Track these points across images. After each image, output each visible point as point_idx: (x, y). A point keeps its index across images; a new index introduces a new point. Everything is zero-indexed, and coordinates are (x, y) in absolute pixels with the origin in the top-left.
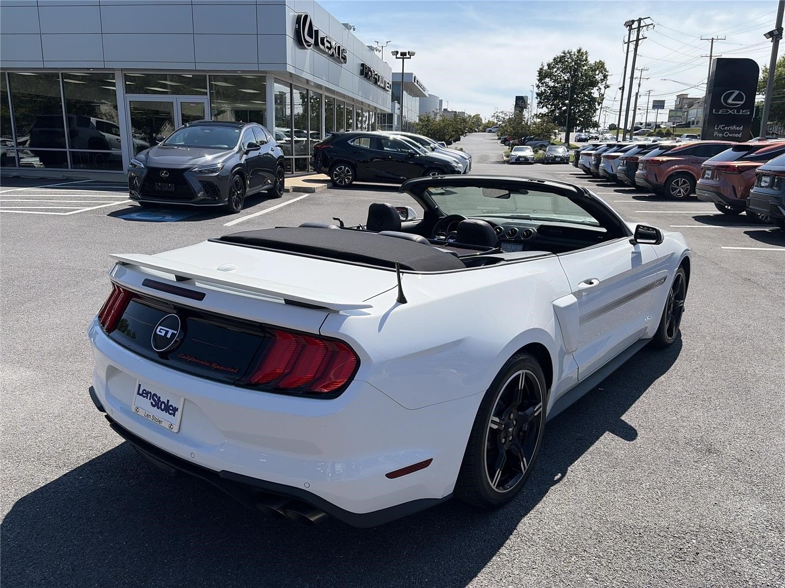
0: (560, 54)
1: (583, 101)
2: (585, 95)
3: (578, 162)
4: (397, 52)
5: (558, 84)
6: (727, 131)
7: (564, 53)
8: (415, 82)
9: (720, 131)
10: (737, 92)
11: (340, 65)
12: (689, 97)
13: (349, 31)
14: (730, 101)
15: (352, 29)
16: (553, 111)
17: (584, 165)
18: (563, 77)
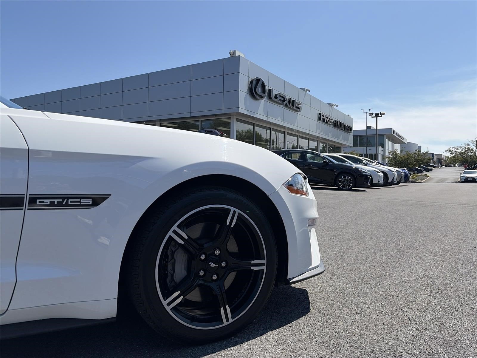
4: (372, 114)
8: (394, 133)
11: (297, 112)
13: (306, 92)
15: (308, 91)
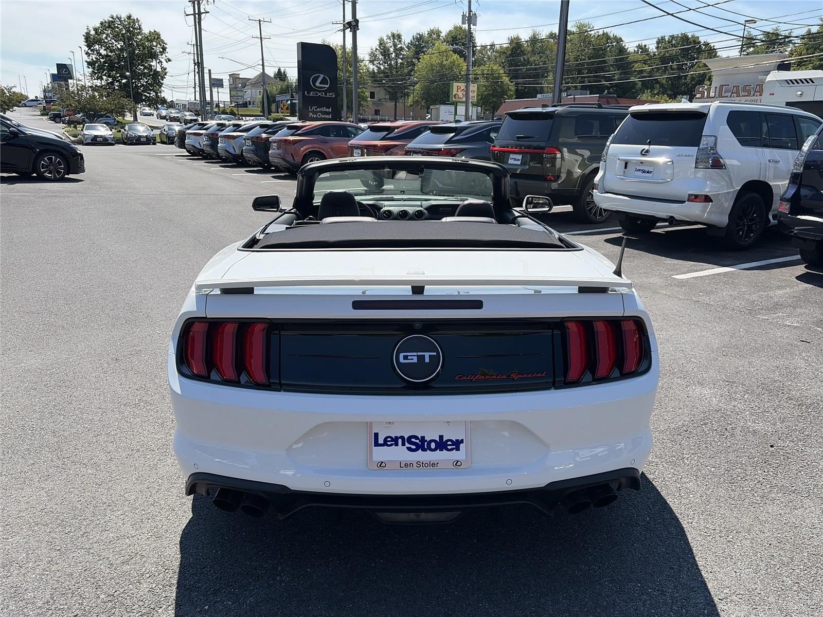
0: (107, 18)
1: (144, 75)
2: (145, 68)
3: (184, 142)
5: (111, 53)
6: (319, 112)
7: (112, 18)
9: (314, 112)
10: (322, 76)
12: (240, 77)
14: (317, 84)
16: (112, 83)
17: (193, 146)
18: (116, 45)
